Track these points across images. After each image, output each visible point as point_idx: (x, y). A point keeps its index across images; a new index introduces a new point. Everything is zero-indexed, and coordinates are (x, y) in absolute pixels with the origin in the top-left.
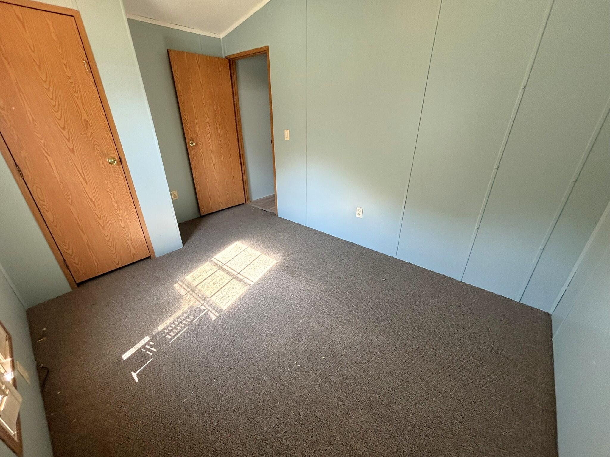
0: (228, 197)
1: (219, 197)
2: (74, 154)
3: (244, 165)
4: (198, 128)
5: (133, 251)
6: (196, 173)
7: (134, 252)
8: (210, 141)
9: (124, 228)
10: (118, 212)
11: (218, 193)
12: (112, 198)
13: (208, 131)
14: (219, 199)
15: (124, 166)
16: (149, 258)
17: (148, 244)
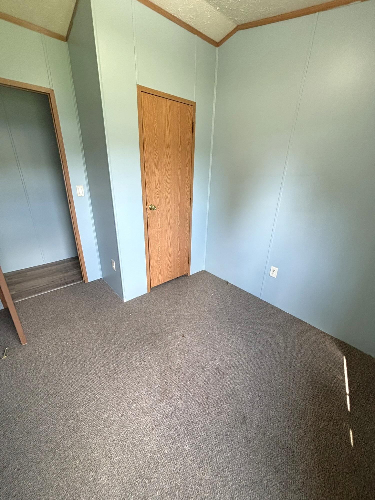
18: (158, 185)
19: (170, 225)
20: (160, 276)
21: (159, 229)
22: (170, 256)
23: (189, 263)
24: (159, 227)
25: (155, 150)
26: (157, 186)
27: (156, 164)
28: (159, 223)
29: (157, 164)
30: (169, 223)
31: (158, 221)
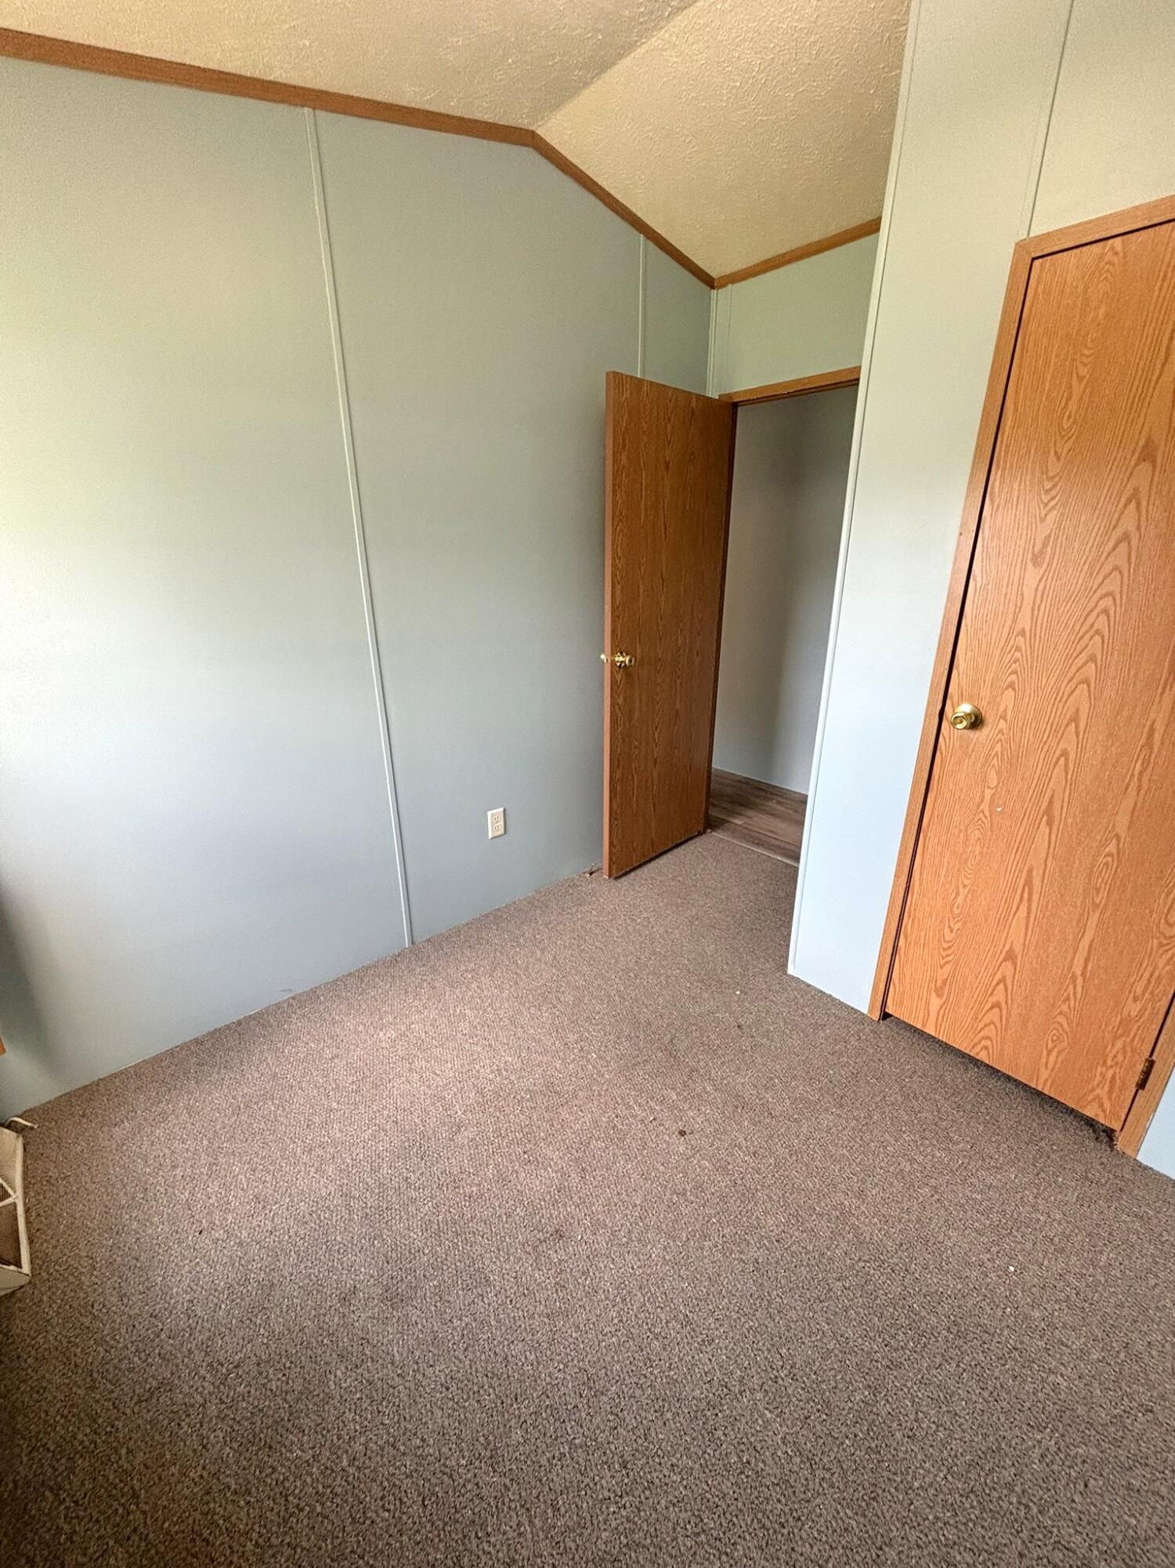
18: (1022, 633)
19: (1050, 823)
20: (935, 1002)
21: (981, 815)
22: (1010, 956)
23: (1142, 1085)
24: (985, 806)
25: (1048, 485)
26: (1020, 639)
27: (1038, 546)
28: (988, 793)
29: (1045, 545)
30: (1049, 811)
31: (984, 780)
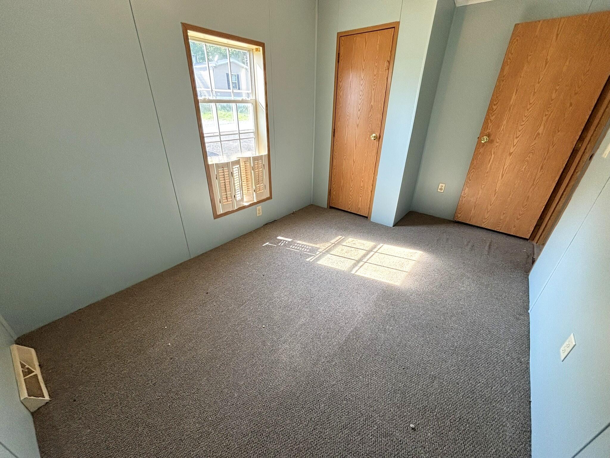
0: (502, 218)
1: (488, 212)
2: (358, 127)
3: (568, 189)
4: (505, 122)
5: (360, 206)
6: (473, 173)
7: (360, 208)
8: (516, 141)
9: (362, 187)
10: (363, 175)
11: (489, 207)
12: (364, 164)
13: (520, 128)
14: (486, 214)
15: (380, 141)
16: (367, 217)
17: (370, 209)
